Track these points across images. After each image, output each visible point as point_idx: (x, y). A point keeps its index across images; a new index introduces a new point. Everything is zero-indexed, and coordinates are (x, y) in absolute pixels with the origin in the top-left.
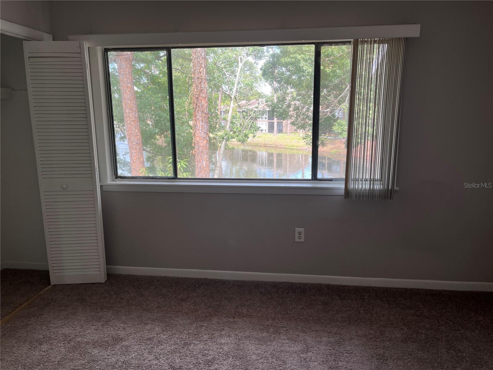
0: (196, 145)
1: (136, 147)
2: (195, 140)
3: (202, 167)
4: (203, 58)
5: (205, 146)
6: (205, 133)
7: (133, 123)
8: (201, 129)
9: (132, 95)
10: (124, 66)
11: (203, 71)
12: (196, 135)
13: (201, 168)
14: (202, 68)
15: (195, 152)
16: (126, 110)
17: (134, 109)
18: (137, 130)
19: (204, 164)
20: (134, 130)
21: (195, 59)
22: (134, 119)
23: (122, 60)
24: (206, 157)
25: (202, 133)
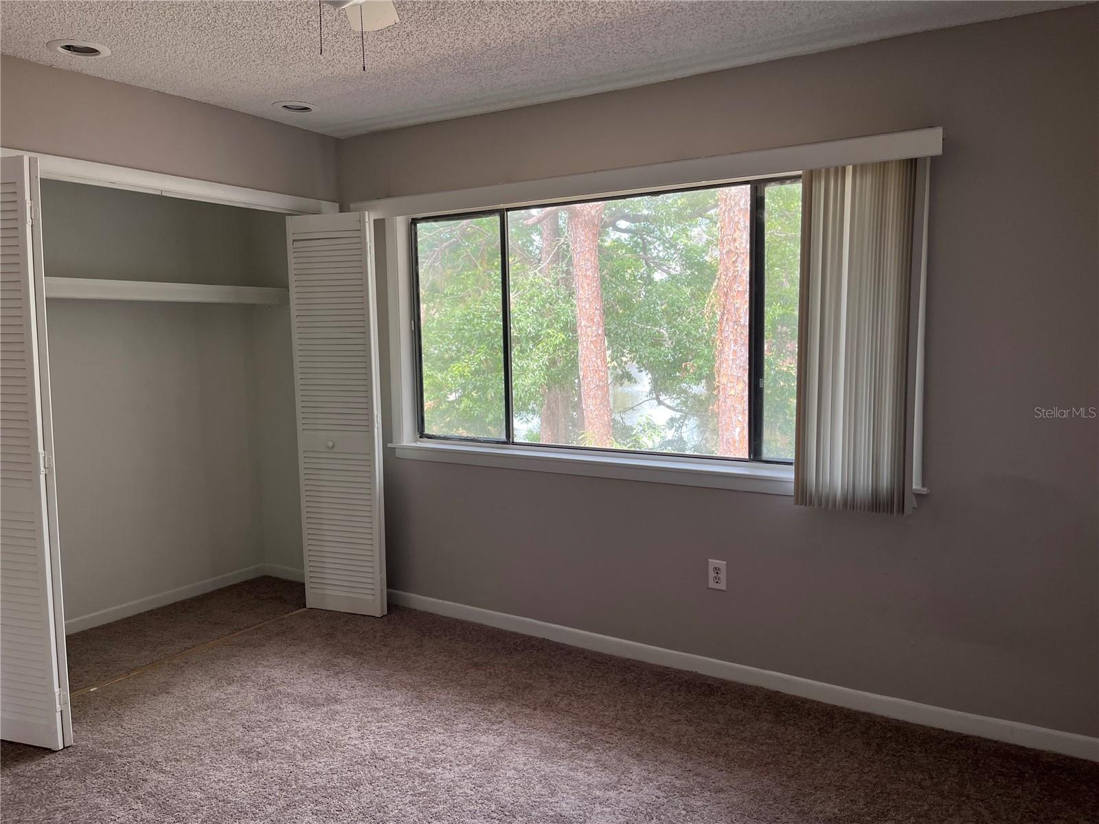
0: (721, 393)
1: (595, 395)
2: (718, 382)
3: (730, 440)
4: (742, 209)
5: (739, 396)
6: (740, 367)
7: (592, 347)
8: (733, 359)
9: (594, 292)
10: (582, 238)
11: (741, 237)
12: (722, 370)
13: (729, 443)
14: (738, 232)
15: (718, 408)
16: (581, 322)
17: (595, 320)
18: (599, 360)
19: (737, 434)
20: (594, 359)
21: (724, 213)
22: (594, 339)
23: (579, 226)
24: (740, 418)
25: (734, 366)
